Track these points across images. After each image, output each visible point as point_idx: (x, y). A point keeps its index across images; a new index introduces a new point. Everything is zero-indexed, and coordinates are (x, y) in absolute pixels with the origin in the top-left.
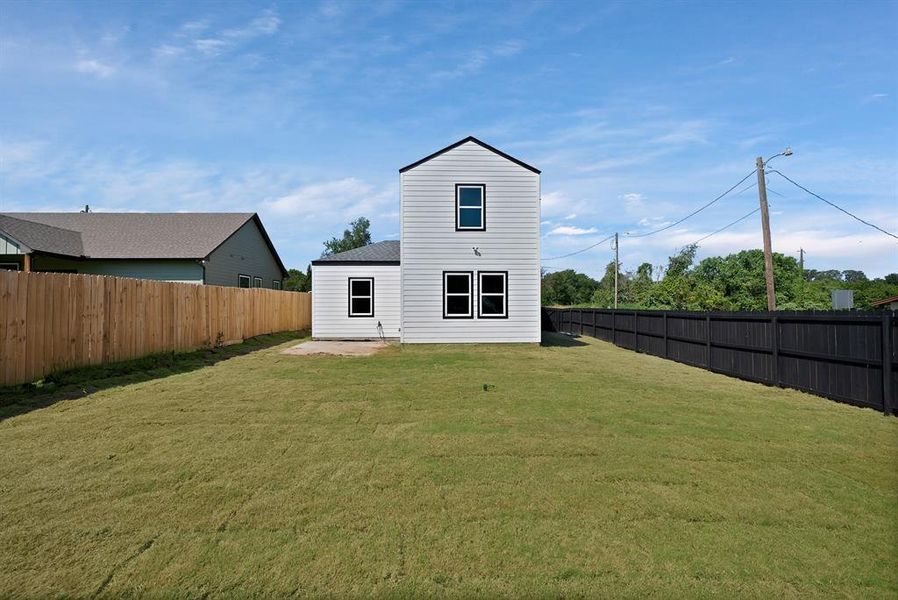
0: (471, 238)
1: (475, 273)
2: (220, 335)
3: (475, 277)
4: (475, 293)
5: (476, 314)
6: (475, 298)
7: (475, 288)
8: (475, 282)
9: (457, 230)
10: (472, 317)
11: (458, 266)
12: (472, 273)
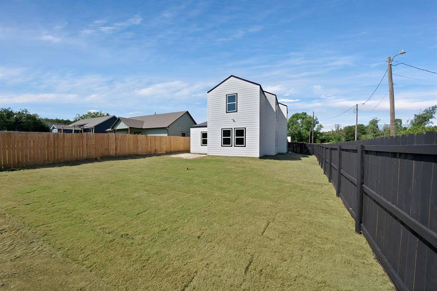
0: (232, 115)
1: (233, 129)
2: (156, 150)
3: (233, 130)
4: (233, 137)
5: (233, 145)
6: (233, 139)
7: (233, 135)
8: (233, 132)
9: (227, 112)
10: (232, 146)
11: (227, 126)
12: (232, 129)
